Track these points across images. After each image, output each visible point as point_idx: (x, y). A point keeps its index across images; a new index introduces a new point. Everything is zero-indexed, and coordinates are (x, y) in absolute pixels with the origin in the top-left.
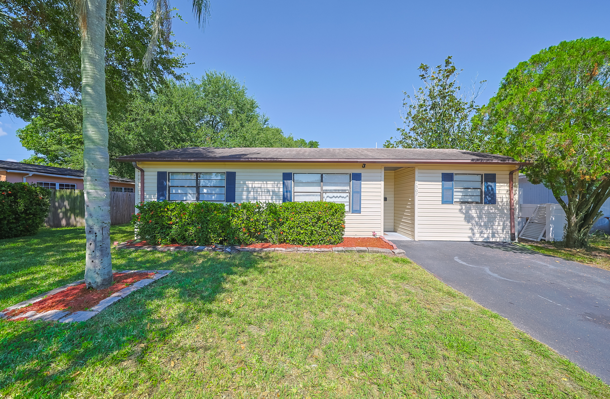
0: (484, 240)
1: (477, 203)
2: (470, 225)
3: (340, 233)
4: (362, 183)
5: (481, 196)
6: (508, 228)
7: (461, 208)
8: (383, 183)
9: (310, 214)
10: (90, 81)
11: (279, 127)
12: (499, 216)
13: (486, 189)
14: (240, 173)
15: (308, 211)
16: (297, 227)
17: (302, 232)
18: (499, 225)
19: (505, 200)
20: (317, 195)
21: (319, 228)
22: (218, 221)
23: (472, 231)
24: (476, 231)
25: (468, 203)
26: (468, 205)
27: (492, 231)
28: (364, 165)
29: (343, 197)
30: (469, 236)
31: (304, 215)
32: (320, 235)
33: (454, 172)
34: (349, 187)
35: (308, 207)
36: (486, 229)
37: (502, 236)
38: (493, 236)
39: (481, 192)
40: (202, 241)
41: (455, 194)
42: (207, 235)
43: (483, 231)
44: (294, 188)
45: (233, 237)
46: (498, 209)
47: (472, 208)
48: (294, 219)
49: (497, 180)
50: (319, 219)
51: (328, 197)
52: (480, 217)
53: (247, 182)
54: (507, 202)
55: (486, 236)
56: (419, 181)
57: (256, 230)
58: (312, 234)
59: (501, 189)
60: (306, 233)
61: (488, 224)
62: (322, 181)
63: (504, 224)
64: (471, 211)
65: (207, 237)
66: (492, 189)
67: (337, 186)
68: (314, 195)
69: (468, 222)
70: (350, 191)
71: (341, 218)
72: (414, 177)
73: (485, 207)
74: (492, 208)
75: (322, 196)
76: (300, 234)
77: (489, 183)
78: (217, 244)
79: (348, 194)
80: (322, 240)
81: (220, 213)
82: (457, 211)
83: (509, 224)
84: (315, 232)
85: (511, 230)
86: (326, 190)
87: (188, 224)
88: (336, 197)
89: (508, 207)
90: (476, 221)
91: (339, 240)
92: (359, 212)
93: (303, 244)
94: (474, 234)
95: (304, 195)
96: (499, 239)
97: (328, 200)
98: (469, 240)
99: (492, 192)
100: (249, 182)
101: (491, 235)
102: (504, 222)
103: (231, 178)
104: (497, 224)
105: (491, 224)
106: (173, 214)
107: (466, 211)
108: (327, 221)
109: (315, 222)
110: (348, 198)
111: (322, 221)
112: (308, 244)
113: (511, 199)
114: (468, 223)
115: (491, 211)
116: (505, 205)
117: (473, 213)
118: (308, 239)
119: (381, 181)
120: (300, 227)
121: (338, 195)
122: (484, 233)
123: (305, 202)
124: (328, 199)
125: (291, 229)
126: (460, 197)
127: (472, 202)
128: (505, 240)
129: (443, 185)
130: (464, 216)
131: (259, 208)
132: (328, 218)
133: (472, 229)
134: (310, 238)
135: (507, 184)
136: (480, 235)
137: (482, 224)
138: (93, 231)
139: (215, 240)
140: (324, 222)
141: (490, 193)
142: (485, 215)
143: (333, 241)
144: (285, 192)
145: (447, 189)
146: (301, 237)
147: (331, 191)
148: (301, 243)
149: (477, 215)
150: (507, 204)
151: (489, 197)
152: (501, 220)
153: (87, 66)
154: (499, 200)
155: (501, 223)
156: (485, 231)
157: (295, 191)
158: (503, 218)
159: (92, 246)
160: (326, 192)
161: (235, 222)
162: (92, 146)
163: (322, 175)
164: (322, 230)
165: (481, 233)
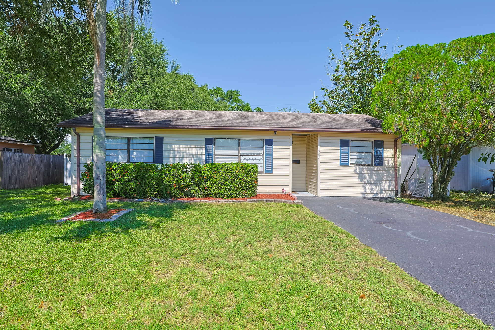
0: (373, 196)
1: (369, 165)
2: (362, 184)
3: (253, 189)
4: (274, 147)
5: (372, 159)
6: (393, 186)
7: (355, 169)
8: (291, 147)
9: (229, 172)
10: (99, 89)
11: (190, 74)
12: (386, 176)
13: (376, 153)
14: (168, 138)
15: (228, 170)
16: (219, 184)
17: (222, 187)
18: (386, 183)
19: (391, 162)
20: (235, 158)
21: (237, 184)
22: (154, 178)
23: (364, 189)
24: (367, 188)
25: (361, 165)
26: (361, 167)
27: (381, 189)
28: (275, 132)
29: (258, 160)
30: (362, 192)
31: (224, 174)
32: (237, 190)
33: (350, 139)
34: (262, 151)
35: (228, 167)
36: (376, 187)
37: (388, 192)
38: (381, 193)
39: (372, 155)
40: (141, 195)
41: (351, 157)
42: (145, 190)
43: (373, 188)
44: (215, 151)
45: (166, 192)
46: (385, 170)
47: (364, 169)
48: (216, 177)
49: (384, 146)
50: (236, 177)
51: (244, 159)
52: (371, 177)
53: (173, 146)
54: (392, 164)
55: (375, 192)
56: (321, 146)
57: (184, 186)
58: (231, 188)
59: (388, 153)
60: (225, 188)
61: (377, 182)
62: (239, 145)
63: (389, 182)
64: (364, 172)
65: (144, 192)
66: (381, 154)
67: (253, 150)
68: (232, 158)
69: (361, 180)
70: (264, 154)
71: (254, 176)
72: (317, 143)
73: (375, 168)
74: (380, 169)
75: (239, 159)
76: (221, 189)
77: (378, 149)
78: (153, 197)
79: (262, 157)
80: (239, 194)
81: (155, 172)
82: (352, 172)
83: (394, 183)
84: (233, 187)
85: (395, 187)
86: (243, 153)
87: (129, 181)
88: (251, 160)
89: (393, 169)
90: (367, 180)
91: (253, 194)
92: (271, 172)
93: (223, 198)
94: (365, 191)
95: (224, 158)
96: (385, 195)
97: (245, 162)
98: (361, 195)
99: (380, 156)
100: (176, 146)
101: (379, 191)
102: (390, 181)
103: (159, 142)
104: (384, 182)
105: (379, 182)
106: (116, 173)
107: (359, 172)
108: (243, 179)
109: (233, 179)
110: (262, 160)
111: (239, 179)
112: (228, 197)
113: (395, 162)
114: (361, 182)
115: (380, 172)
116: (391, 166)
117: (365, 173)
118: (227, 193)
119: (289, 146)
120: (221, 183)
121: (254, 157)
122: (374, 190)
123: (225, 163)
124: (245, 160)
125: (214, 185)
126: (356, 160)
127: (364, 165)
128: (391, 195)
129: (341, 150)
130: (358, 176)
131: (187, 168)
132: (243, 176)
133: (364, 187)
134: (229, 192)
135: (393, 149)
136: (371, 192)
137: (373, 182)
138: (99, 178)
139: (151, 194)
140: (240, 179)
141: (378, 156)
142: (375, 175)
143: (247, 194)
144: (207, 155)
145: (344, 153)
146: (222, 191)
147: (247, 154)
148: (222, 196)
149: (369, 175)
150: (392, 166)
151: (378, 160)
152: (388, 179)
153: (98, 80)
154: (386, 162)
155: (388, 182)
156: (374, 188)
157: (216, 154)
158: (389, 177)
159: (98, 187)
160: (243, 155)
161: (167, 179)
162: (99, 127)
163: (239, 140)
164: (238, 185)
165: (372, 190)
